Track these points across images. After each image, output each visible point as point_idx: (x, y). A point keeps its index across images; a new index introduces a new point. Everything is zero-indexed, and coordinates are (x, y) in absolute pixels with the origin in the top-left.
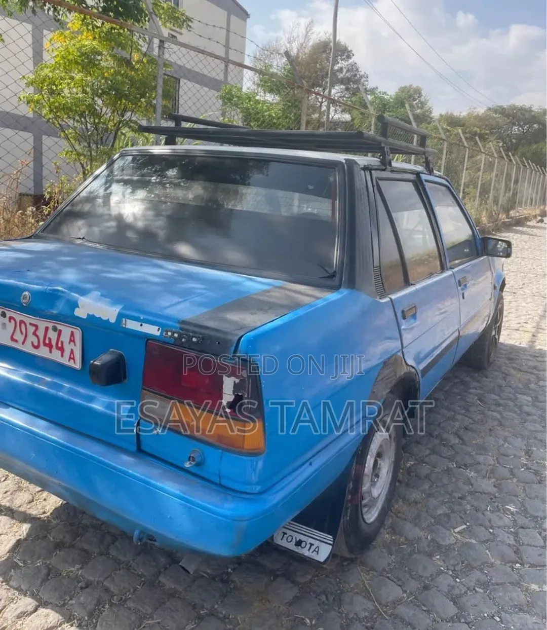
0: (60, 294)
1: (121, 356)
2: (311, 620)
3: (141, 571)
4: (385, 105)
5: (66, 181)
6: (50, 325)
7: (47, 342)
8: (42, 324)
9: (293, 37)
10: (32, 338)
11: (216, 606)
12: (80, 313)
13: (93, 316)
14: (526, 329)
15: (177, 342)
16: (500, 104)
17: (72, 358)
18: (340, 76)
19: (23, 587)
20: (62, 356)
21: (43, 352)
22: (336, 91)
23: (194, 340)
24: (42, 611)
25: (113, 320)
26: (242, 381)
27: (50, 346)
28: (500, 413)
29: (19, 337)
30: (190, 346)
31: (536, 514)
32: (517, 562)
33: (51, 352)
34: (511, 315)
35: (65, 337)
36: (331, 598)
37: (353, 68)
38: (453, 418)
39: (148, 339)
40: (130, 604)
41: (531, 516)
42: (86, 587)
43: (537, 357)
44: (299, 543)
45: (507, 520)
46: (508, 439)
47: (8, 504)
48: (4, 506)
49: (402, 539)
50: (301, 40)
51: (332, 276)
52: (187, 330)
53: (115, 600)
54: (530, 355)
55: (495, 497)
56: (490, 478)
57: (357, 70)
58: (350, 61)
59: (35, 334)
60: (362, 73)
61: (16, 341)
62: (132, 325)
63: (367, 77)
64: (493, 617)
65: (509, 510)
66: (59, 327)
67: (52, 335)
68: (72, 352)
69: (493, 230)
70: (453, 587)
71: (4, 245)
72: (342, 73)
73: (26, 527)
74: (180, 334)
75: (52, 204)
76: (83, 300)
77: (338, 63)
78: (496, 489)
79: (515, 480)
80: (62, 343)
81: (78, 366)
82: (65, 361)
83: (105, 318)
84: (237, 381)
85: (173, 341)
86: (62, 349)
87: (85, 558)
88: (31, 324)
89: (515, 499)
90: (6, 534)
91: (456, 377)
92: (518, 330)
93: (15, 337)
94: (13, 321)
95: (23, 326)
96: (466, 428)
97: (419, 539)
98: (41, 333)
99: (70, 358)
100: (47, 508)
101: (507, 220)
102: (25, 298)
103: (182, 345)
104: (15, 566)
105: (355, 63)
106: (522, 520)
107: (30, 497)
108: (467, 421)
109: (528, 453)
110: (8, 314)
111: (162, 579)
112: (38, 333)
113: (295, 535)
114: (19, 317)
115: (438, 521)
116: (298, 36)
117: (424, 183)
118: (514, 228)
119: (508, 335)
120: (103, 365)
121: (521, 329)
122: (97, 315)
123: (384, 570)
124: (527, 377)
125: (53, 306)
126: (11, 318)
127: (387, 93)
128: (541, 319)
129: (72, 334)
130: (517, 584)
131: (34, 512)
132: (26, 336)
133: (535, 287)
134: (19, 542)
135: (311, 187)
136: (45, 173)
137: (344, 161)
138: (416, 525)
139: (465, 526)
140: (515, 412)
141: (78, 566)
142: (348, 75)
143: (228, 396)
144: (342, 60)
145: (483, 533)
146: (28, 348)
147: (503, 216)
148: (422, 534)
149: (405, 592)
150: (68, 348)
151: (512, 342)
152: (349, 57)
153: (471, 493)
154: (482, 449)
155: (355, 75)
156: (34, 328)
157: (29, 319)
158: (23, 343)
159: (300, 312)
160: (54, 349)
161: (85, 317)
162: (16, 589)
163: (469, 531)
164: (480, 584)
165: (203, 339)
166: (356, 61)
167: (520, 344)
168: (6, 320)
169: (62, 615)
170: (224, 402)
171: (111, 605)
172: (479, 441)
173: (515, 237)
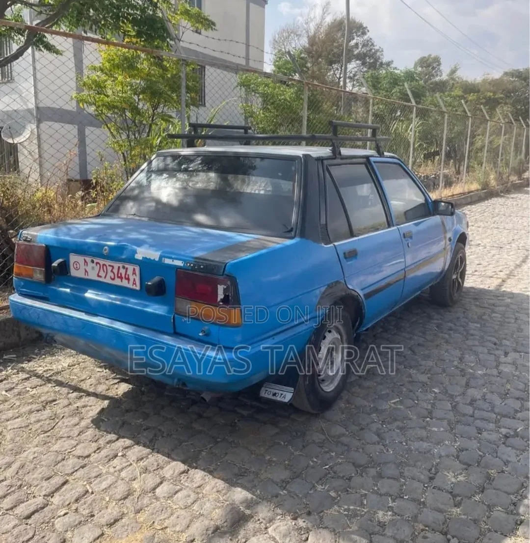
0: (126, 247)
1: (163, 279)
2: (284, 443)
3: (180, 422)
4: (396, 79)
5: (109, 168)
6: (121, 265)
7: (119, 275)
8: (116, 265)
9: (310, 18)
10: (110, 274)
11: (227, 437)
12: (139, 257)
13: (146, 258)
14: (499, 276)
15: (193, 269)
16: (516, 68)
17: (134, 283)
18: (356, 52)
19: (108, 430)
20: (129, 283)
21: (117, 282)
22: (353, 66)
23: (202, 267)
24: (122, 440)
25: (157, 259)
26: (228, 287)
27: (121, 278)
28: (450, 335)
29: (102, 274)
30: (200, 270)
31: (453, 393)
32: (428, 417)
33: (122, 281)
34: (490, 266)
35: (130, 272)
36: (299, 434)
37: (368, 43)
38: (411, 339)
39: (177, 268)
40: (174, 436)
41: (449, 394)
42: (147, 429)
43: (499, 296)
44: (274, 394)
45: (430, 396)
46: (449, 351)
47: (93, 391)
48: (91, 392)
49: (353, 407)
50: (318, 20)
51: (291, 230)
52: (198, 262)
53: (165, 435)
54: (494, 296)
55: (427, 385)
56: (427, 374)
57: (373, 44)
58: (366, 37)
59: (112, 271)
60: (376, 48)
61: (101, 277)
62: (168, 261)
63: (383, 51)
64: (401, 443)
65: (434, 391)
66: (126, 266)
67: (122, 271)
68: (134, 280)
69: (501, 192)
70: (380, 429)
71: (87, 221)
72: (358, 48)
73: (106, 403)
74: (194, 264)
75: (98, 188)
76: (139, 250)
77: (353, 39)
78: (429, 380)
79: (444, 375)
80: (128, 275)
81: (138, 288)
82: (130, 286)
83: (152, 258)
84: (225, 287)
85: (190, 268)
86: (128, 279)
87: (146, 416)
88: (110, 266)
89: (441, 386)
90: (95, 405)
91: (424, 312)
92: (491, 277)
93: (100, 274)
94: (98, 265)
95: (105, 267)
96: (419, 345)
97: (366, 406)
98: (115, 271)
99: (133, 284)
100: (119, 393)
101: (520, 181)
102: (106, 250)
103: (196, 271)
104: (103, 421)
105: (371, 39)
106: (440, 396)
107: (107, 387)
108: (421, 340)
109: (461, 359)
110: (95, 261)
111: (194, 425)
112: (114, 271)
113: (272, 390)
114: (102, 262)
115: (381, 397)
116: (315, 17)
117: (373, 164)
118: (526, 189)
119: (481, 281)
120: (153, 284)
121: (495, 276)
122: (148, 257)
123: (337, 421)
124: (483, 311)
125: (122, 254)
126: (97, 263)
127: (398, 68)
128: (516, 268)
129: (134, 269)
130: (425, 428)
131: (111, 394)
132: (107, 273)
133: (522, 242)
134: (103, 409)
135: (280, 174)
136: (89, 159)
137: (301, 156)
138: (364, 399)
139: (398, 400)
140: (462, 334)
141: (141, 420)
142: (364, 50)
143: (221, 296)
144: (358, 36)
145: (409, 402)
146: (108, 280)
147: (514, 178)
148: (367, 404)
149: (348, 431)
150: (132, 278)
151: (482, 287)
152: (364, 33)
153: (410, 382)
154: (428, 357)
155: (371, 50)
156: (111, 268)
157: (108, 263)
158: (105, 277)
159: (264, 251)
160: (124, 280)
161: (141, 259)
162: (105, 431)
163: (401, 402)
164: (398, 428)
165: (206, 267)
166: (371, 37)
167: (489, 287)
168: (94, 265)
169: (134, 441)
170: (219, 299)
171: (163, 437)
172: (427, 352)
173: (522, 198)
